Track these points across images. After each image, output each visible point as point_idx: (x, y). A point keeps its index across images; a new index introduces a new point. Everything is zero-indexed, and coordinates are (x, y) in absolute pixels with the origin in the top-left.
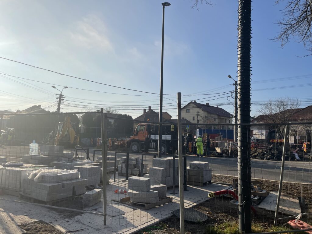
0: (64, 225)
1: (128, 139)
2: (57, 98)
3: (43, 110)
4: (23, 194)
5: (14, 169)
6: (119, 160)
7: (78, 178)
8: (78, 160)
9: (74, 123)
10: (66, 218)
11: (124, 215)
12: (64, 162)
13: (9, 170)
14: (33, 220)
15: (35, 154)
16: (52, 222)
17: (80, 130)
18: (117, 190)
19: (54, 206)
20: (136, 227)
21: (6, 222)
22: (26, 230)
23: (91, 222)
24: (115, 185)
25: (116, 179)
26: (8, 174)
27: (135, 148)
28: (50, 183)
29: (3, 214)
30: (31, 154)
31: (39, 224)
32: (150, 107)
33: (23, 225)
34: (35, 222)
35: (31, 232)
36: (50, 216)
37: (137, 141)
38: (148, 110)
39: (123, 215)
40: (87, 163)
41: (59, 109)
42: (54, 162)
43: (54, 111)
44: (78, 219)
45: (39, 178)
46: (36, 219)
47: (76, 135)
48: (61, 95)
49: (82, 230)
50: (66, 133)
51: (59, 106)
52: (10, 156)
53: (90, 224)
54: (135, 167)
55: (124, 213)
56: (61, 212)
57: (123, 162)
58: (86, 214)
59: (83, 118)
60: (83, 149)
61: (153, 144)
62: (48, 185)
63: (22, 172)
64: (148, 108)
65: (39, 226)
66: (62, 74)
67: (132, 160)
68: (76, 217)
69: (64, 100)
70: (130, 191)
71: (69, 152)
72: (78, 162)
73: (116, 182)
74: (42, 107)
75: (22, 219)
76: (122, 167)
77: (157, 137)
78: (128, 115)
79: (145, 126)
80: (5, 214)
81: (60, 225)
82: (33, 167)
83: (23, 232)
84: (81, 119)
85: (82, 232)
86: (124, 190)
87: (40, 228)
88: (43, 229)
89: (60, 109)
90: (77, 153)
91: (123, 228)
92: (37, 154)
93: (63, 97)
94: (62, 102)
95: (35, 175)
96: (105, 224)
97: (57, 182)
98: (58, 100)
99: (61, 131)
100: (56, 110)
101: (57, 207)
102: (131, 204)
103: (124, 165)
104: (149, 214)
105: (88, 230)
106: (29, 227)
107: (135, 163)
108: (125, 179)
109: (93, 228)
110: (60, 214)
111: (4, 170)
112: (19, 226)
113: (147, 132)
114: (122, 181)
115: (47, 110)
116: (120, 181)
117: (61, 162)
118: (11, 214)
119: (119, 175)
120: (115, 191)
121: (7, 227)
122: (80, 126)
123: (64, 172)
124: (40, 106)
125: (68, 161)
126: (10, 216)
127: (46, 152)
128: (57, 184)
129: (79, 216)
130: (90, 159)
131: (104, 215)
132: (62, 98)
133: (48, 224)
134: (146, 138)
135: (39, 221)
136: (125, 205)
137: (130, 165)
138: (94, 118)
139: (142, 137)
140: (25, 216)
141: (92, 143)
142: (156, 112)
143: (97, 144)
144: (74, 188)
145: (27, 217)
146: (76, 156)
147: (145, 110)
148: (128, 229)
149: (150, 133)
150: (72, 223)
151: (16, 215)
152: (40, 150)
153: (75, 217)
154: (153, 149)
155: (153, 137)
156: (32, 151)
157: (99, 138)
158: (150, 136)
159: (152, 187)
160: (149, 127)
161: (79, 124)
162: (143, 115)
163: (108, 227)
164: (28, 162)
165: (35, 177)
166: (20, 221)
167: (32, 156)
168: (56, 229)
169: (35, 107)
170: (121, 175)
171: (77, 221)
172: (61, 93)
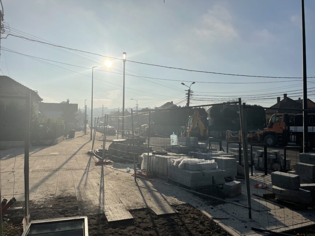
0: (209, 211)
1: (261, 132)
2: (187, 94)
3: (175, 106)
4: (170, 178)
5: (161, 156)
6: (255, 154)
7: (216, 169)
8: (212, 151)
9: (203, 117)
10: (210, 205)
11: (270, 211)
12: (200, 152)
13: (158, 157)
14: (182, 203)
15: (175, 144)
16: (198, 206)
17: (208, 123)
18: (257, 185)
19: (198, 192)
20: (287, 227)
21: (161, 201)
22: (178, 210)
23: (235, 213)
24: (253, 179)
25: (254, 173)
26: (157, 160)
27: (270, 141)
28: (191, 170)
29: (157, 194)
30: (172, 145)
31: (187, 206)
32: (285, 95)
33: (174, 205)
34: (184, 204)
35: (182, 213)
36: (195, 201)
37: (273, 134)
38: (283, 98)
39: (268, 212)
40: (222, 154)
41: (188, 104)
42: (191, 152)
43: (184, 106)
44: (222, 208)
45: (182, 165)
46: (184, 202)
47: (205, 128)
48: (189, 91)
49: (228, 219)
50: (196, 126)
51: (188, 101)
52: (154, 146)
53: (234, 215)
54: (275, 162)
55: (270, 210)
56: (204, 198)
57: (260, 155)
58: (228, 204)
59: (210, 111)
60: (216, 141)
61: (293, 137)
62: (191, 172)
63: (168, 159)
64: (283, 96)
65: (188, 208)
66: (191, 71)
67: (270, 154)
68: (219, 206)
69: (192, 95)
70: (274, 187)
71: (203, 144)
72: (213, 154)
73: (254, 176)
74: (174, 103)
75: (172, 200)
76: (259, 161)
77: (301, 129)
78: (258, 105)
79: (281, 117)
80: (159, 194)
81: (206, 211)
82: (175, 156)
83: (175, 211)
84: (208, 112)
85: (228, 221)
86: (265, 186)
87: (189, 210)
88: (191, 212)
89: (190, 104)
90: (210, 145)
91: (272, 225)
92: (177, 144)
93: (192, 92)
94: (190, 97)
95: (179, 162)
96: (250, 217)
97: (198, 170)
98: (187, 95)
99: (192, 125)
100: (186, 105)
101: (200, 193)
102: (276, 201)
103: (261, 159)
104: (301, 215)
105: (234, 220)
106: (179, 208)
107: (275, 158)
108: (264, 174)
109: (239, 219)
110: (203, 200)
111: (154, 157)
112: (171, 206)
113: (284, 123)
114: (261, 176)
115: (178, 106)
116: (259, 175)
117: (197, 153)
118: (163, 194)
119: (255, 169)
120: (255, 186)
121: (162, 205)
122: (208, 119)
123: (202, 161)
124: (172, 102)
125: (204, 151)
126: (163, 196)
127: (183, 143)
128: (198, 172)
129: (222, 205)
130: (224, 151)
131: (248, 208)
132: (190, 94)
133: (195, 208)
134: (284, 131)
135: (187, 204)
136: (269, 201)
137: (269, 159)
138: (221, 111)
139: (278, 129)
140: (174, 197)
141: (221, 135)
142: (294, 100)
143: (227, 136)
144: (213, 177)
145: (176, 199)
146: (210, 147)
147: (279, 98)
148: (278, 227)
149: (289, 124)
150: (217, 211)
151: (167, 196)
152: (179, 140)
153: (217, 205)
154: (293, 142)
155: (292, 128)
156: (173, 142)
157: (228, 131)
158: (289, 128)
159: (302, 185)
160: (287, 118)
161: (208, 117)
162: (276, 104)
163: (254, 221)
164: (170, 152)
165: (179, 164)
166: (171, 202)
167: (173, 146)
168: (202, 214)
169: (168, 103)
170: (259, 170)
171: (221, 210)
172: (189, 88)
